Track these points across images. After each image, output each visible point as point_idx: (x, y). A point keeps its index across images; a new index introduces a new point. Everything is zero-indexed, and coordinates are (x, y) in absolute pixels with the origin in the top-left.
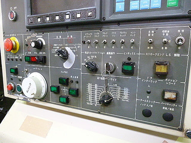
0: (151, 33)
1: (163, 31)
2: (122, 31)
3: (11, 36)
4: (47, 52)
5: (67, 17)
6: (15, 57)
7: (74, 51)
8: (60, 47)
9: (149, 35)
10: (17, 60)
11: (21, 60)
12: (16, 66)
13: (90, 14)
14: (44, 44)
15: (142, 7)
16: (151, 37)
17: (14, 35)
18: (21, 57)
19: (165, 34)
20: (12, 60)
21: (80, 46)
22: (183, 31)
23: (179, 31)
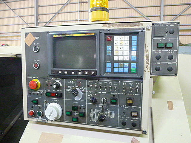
0: (124, 84)
1: (130, 83)
2: (110, 82)
3: (33, 78)
4: (63, 90)
5: (80, 73)
6: (36, 92)
7: (82, 90)
8: (72, 88)
9: (124, 85)
10: (38, 94)
11: (41, 94)
12: (37, 99)
13: (93, 73)
14: (61, 85)
15: (120, 71)
16: (124, 86)
17: (36, 78)
18: (41, 93)
19: (131, 84)
20: (34, 94)
21: (86, 88)
22: (138, 84)
23: (137, 84)
